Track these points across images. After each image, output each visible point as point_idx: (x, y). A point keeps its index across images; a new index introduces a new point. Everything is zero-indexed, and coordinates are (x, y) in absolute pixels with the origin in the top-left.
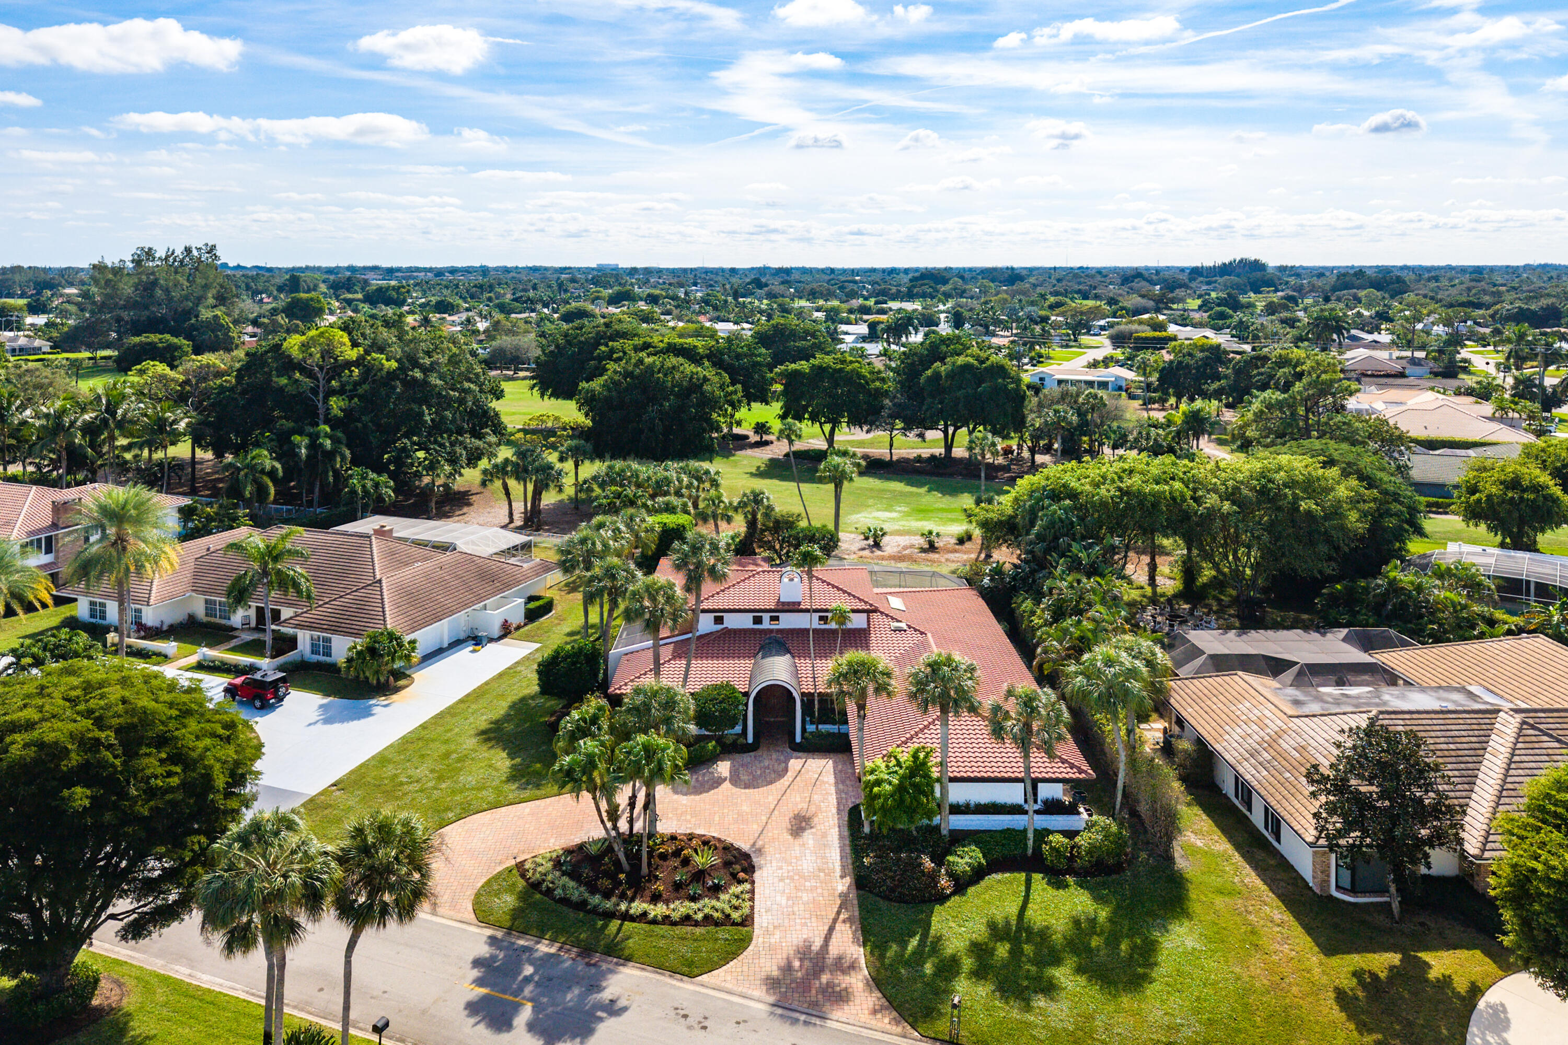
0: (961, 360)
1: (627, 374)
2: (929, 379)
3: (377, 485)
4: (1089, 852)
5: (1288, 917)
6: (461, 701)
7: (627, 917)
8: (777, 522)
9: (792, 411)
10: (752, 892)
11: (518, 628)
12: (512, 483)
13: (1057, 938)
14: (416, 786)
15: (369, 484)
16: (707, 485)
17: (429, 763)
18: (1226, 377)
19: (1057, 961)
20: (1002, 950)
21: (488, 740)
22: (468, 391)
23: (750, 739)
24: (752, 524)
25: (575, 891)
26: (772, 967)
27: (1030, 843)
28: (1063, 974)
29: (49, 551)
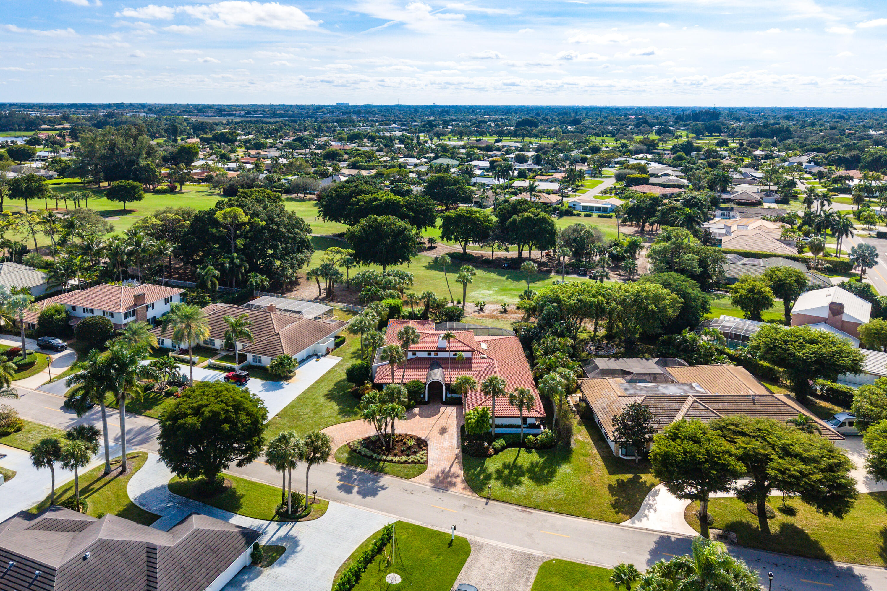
0: (526, 214)
1: (370, 226)
2: (511, 223)
3: (262, 281)
4: (540, 441)
5: (602, 463)
6: (316, 382)
7: (385, 461)
8: (438, 305)
9: (446, 235)
10: (427, 453)
11: (332, 350)
12: (320, 278)
13: (525, 469)
14: (307, 416)
15: (259, 280)
16: (407, 281)
17: (309, 408)
18: (658, 216)
19: (523, 475)
20: (506, 472)
21: (328, 398)
22: (297, 234)
23: (427, 400)
24: (427, 306)
25: (369, 453)
26: (433, 476)
27: (522, 438)
28: (525, 479)
29: (134, 315)
